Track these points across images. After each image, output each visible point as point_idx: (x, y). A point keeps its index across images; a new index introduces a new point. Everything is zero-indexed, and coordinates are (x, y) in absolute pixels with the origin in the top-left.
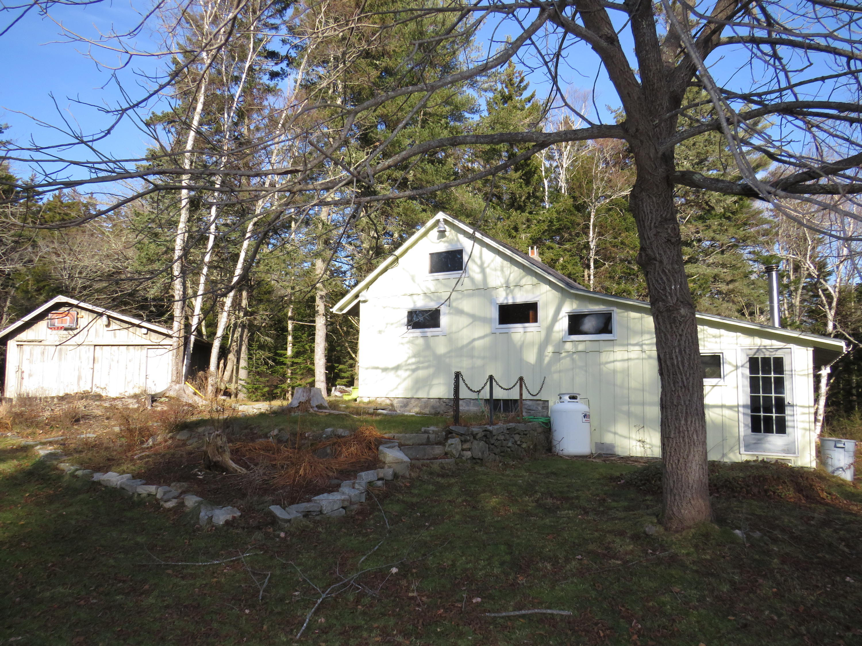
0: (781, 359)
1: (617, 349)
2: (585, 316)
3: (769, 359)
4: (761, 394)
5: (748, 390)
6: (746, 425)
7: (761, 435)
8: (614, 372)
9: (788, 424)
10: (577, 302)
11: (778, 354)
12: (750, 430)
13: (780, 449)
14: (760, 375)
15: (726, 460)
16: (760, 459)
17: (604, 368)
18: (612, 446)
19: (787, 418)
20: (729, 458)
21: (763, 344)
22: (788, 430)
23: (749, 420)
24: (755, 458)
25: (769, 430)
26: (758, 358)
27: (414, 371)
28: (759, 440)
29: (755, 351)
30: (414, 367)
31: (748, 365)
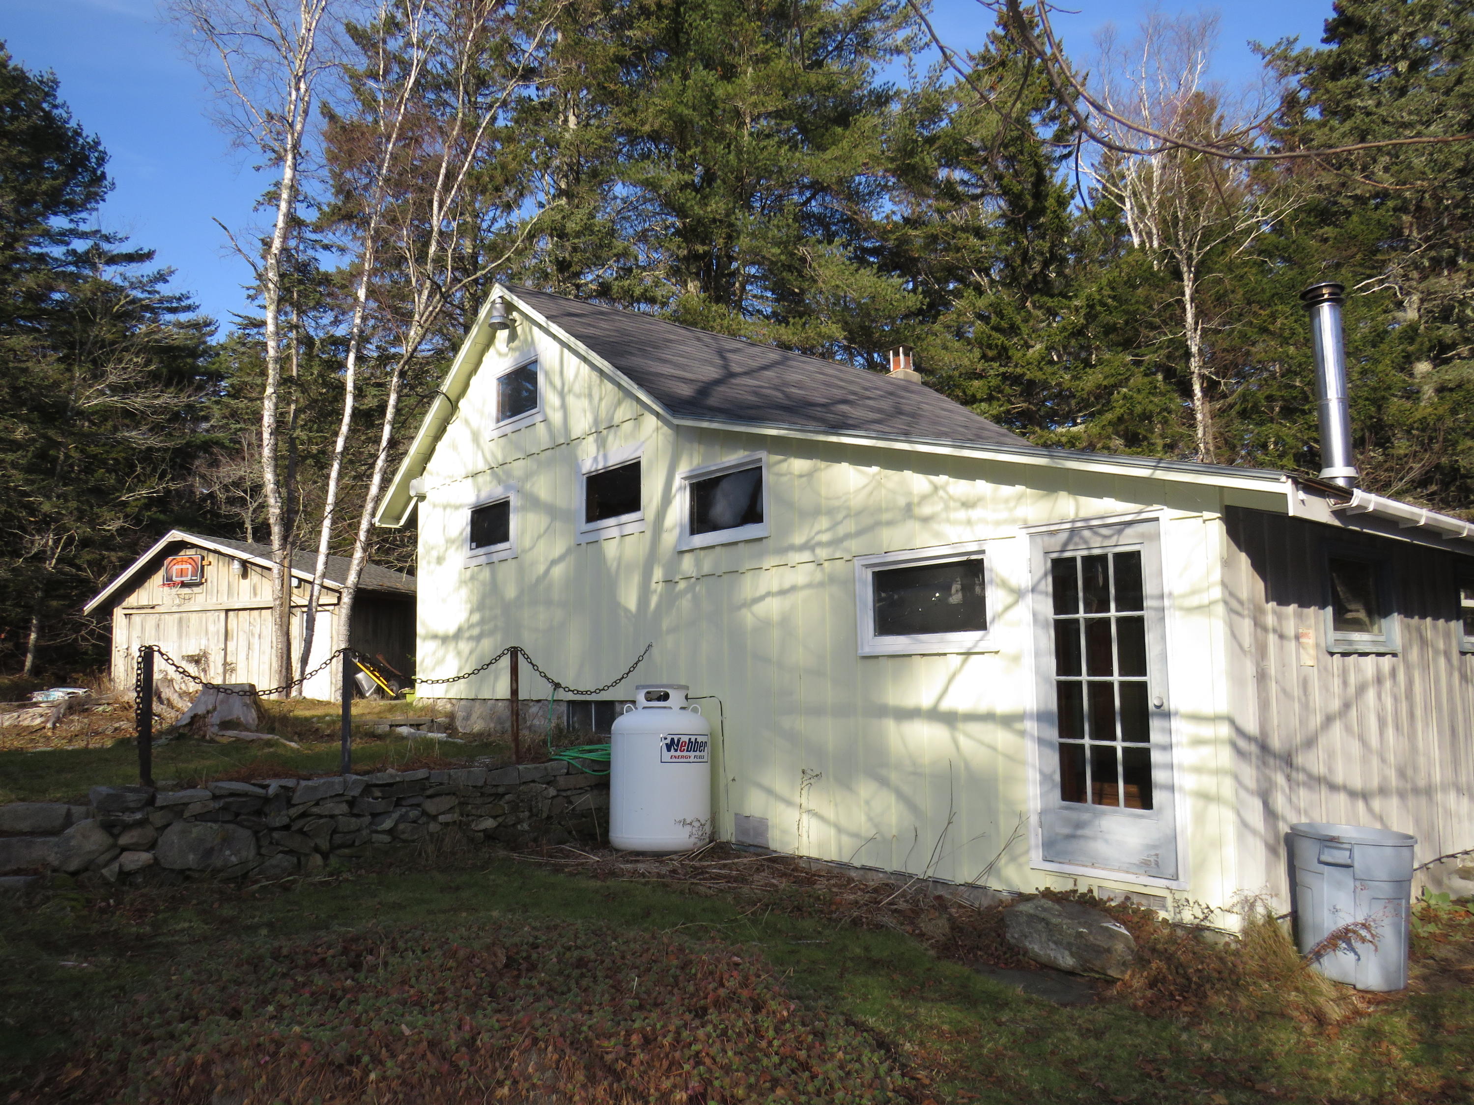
0: (1136, 555)
1: (769, 562)
2: (718, 480)
3: (1103, 558)
4: (1084, 677)
5: (1051, 663)
6: (1045, 778)
7: (1088, 809)
8: (765, 624)
9: (1158, 776)
10: (702, 449)
11: (1126, 543)
12: (1057, 793)
13: (1135, 860)
14: (1081, 615)
15: (994, 884)
16: (1082, 889)
17: (748, 617)
18: (762, 826)
19: (1156, 757)
20: (1007, 882)
21: (1083, 514)
22: (1158, 797)
23: (1054, 761)
24: (1069, 886)
25: (1106, 796)
26: (1074, 559)
27: (478, 639)
28: (1079, 825)
29: (1064, 536)
30: (476, 631)
31: (1048, 585)
